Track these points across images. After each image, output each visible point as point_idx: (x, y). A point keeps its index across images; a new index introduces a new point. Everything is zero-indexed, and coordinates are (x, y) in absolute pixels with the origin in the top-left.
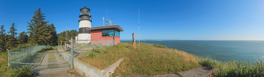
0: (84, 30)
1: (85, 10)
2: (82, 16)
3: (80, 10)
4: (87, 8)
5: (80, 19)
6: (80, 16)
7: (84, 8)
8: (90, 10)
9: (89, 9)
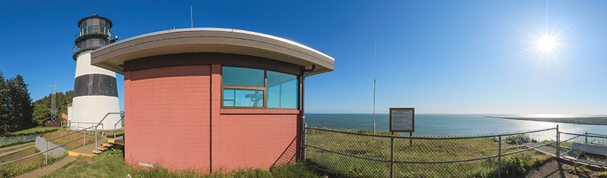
0: (91, 83)
1: (96, 22)
2: (85, 38)
3: (80, 23)
4: (101, 18)
5: (77, 49)
6: (79, 41)
7: (93, 18)
8: (111, 25)
9: (108, 21)
